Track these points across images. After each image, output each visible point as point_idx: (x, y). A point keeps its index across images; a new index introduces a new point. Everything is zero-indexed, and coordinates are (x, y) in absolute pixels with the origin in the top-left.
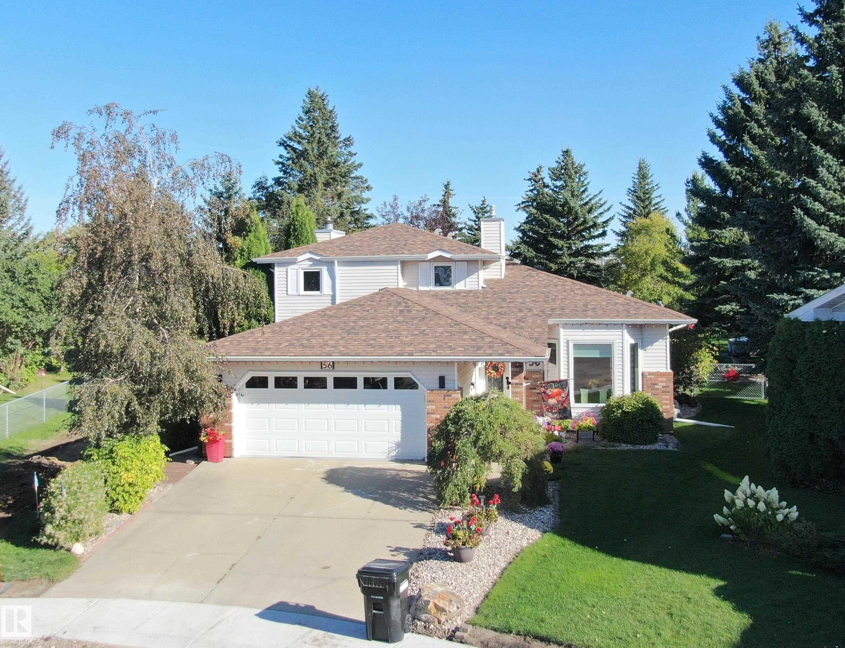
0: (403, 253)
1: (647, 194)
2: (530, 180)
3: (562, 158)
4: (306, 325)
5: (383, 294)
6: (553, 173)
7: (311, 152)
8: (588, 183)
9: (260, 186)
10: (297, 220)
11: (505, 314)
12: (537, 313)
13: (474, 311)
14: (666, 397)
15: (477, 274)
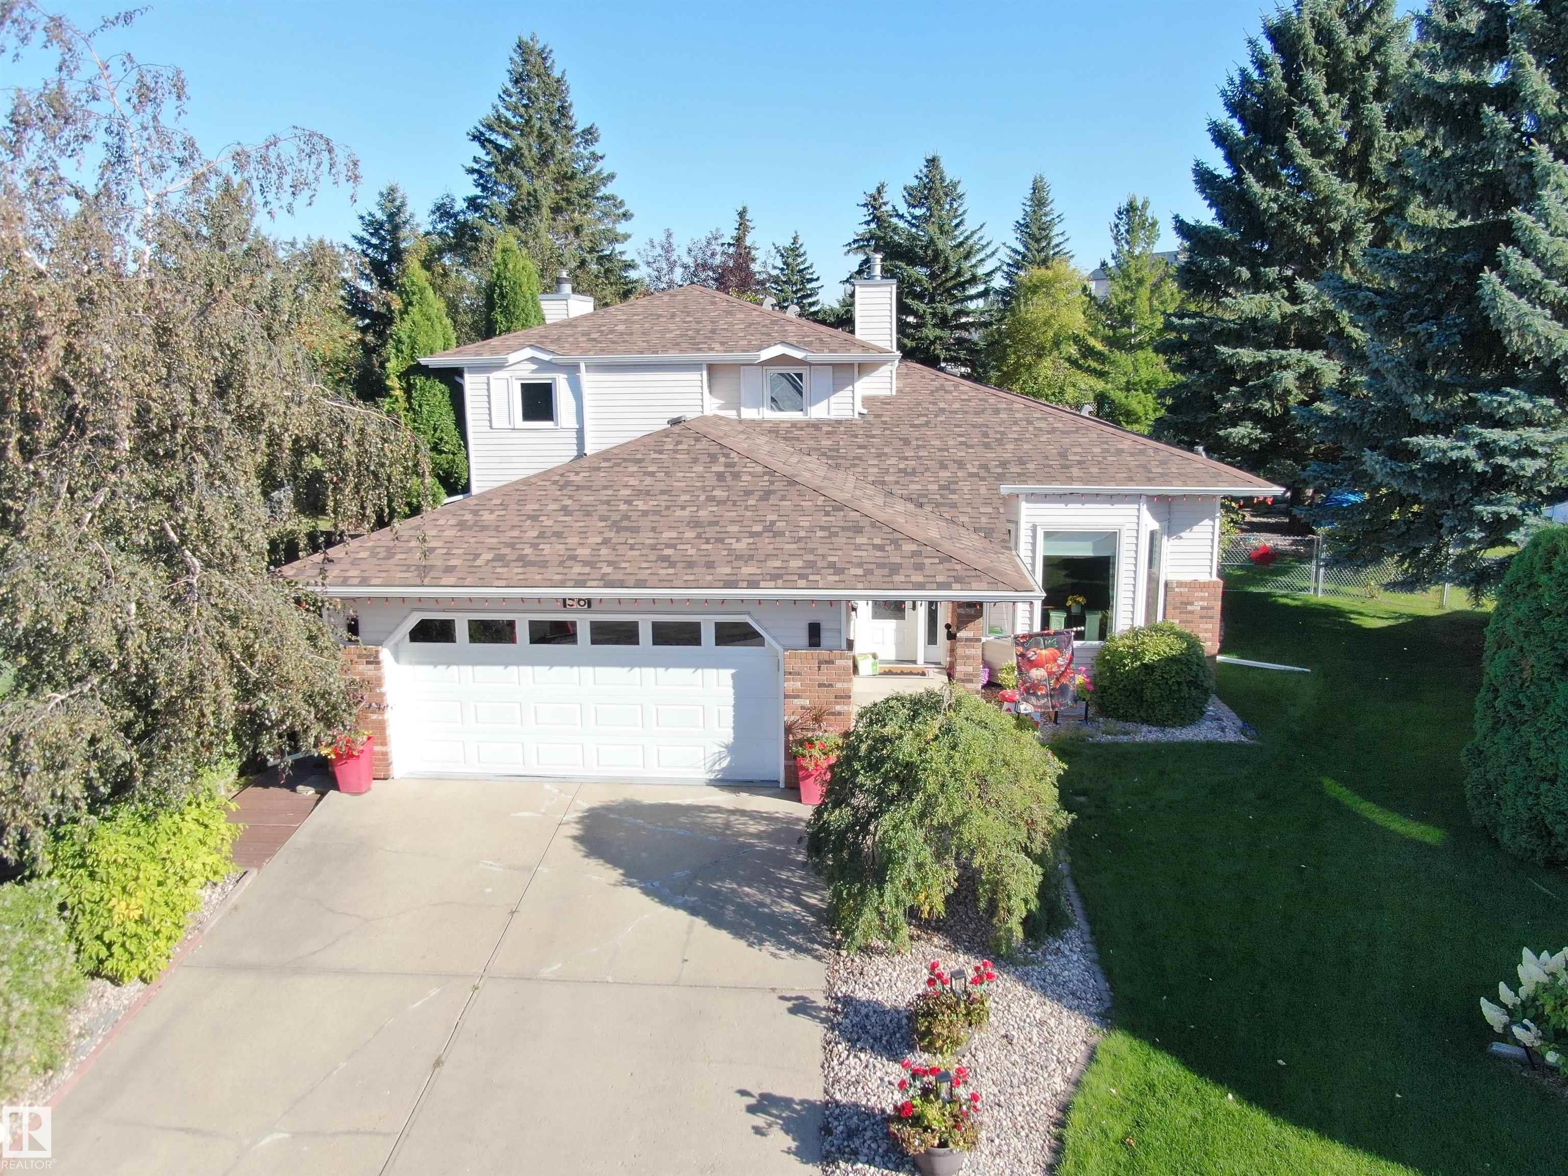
0: (712, 349)
1: (1044, 229)
2: (865, 205)
3: (925, 170)
4: (531, 507)
5: (679, 435)
6: (910, 195)
7: (526, 153)
8: (964, 212)
9: (443, 211)
10: (505, 278)
11: (914, 473)
12: (975, 470)
13: (855, 466)
14: (1207, 626)
15: (850, 388)
